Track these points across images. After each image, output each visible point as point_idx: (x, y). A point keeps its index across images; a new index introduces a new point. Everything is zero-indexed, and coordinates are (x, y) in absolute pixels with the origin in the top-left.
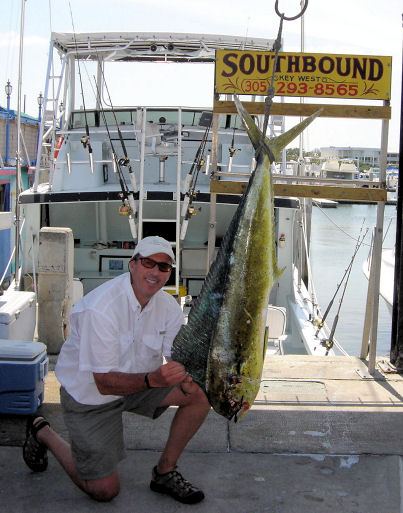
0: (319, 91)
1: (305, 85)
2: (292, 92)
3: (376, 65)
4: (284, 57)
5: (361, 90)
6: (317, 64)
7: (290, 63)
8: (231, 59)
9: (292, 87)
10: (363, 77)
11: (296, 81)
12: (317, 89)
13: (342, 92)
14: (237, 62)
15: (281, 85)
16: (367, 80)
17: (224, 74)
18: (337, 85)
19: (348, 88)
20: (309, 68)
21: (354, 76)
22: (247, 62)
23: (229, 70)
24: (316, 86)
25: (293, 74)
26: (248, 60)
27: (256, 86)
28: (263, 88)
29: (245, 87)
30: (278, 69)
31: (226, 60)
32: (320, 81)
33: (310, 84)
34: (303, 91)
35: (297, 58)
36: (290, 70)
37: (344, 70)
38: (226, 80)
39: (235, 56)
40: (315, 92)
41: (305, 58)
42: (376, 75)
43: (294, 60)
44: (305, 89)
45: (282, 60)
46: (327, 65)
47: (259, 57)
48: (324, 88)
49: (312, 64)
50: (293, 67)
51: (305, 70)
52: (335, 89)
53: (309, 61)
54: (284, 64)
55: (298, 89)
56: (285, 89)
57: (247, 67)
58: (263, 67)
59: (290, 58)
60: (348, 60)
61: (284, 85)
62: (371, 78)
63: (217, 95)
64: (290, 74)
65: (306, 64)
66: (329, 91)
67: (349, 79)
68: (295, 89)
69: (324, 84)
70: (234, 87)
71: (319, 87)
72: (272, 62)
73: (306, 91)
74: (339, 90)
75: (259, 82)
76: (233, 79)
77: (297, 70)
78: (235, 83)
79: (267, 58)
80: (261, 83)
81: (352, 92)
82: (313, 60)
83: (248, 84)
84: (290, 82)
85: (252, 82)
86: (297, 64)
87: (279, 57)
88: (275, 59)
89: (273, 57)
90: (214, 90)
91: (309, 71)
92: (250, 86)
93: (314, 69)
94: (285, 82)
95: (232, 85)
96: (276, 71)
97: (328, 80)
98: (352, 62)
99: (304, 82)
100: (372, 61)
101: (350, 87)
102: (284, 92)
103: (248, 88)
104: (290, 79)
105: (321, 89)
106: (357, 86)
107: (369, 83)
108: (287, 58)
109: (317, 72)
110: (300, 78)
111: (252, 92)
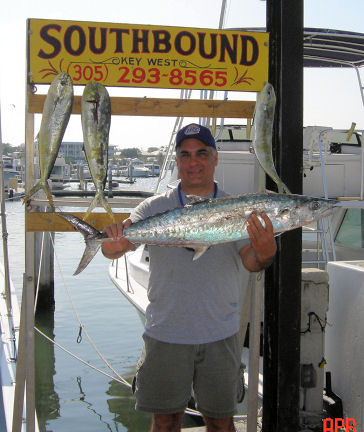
0: (176, 80)
1: (158, 72)
2: (139, 81)
3: (250, 45)
4: (126, 32)
5: (231, 78)
6: (172, 41)
7: (136, 40)
8: (52, 33)
9: (139, 73)
10: (234, 61)
11: (145, 65)
12: (173, 76)
13: (207, 80)
14: (60, 36)
15: (124, 70)
16: (238, 65)
17: (42, 54)
18: (199, 72)
19: (214, 76)
20: (162, 47)
21: (222, 59)
22: (75, 36)
23: (49, 49)
24: (172, 73)
25: (144, 57)
27: (88, 71)
28: (98, 75)
29: (73, 74)
30: (119, 49)
31: (44, 34)
32: (177, 66)
33: (164, 70)
34: (153, 79)
35: (146, 33)
36: (135, 50)
37: (208, 51)
38: (44, 63)
39: (58, 28)
40: (171, 81)
41: (156, 33)
42: (249, 58)
43: (140, 35)
44: (157, 76)
45: (124, 35)
46: (186, 44)
47: (92, 30)
48: (183, 76)
49: (166, 41)
50: (140, 45)
51: (156, 50)
52: (198, 76)
53: (162, 37)
54: (127, 40)
55: (148, 76)
56: (130, 76)
57: (75, 45)
58: (98, 45)
59: (136, 32)
60: (213, 37)
61: (127, 71)
62: (244, 62)
63: (31, 85)
64: (134, 55)
65: (157, 42)
66: (190, 80)
67: (215, 63)
68: (143, 77)
69: (183, 71)
71: (176, 73)
73: (158, 80)
74: (202, 77)
75: (93, 66)
76: (55, 61)
77: (146, 50)
78: (58, 69)
79: (104, 31)
80: (96, 68)
81: (220, 81)
82: (168, 35)
83: (77, 69)
84: (136, 66)
85: (83, 66)
86: (145, 40)
87: (120, 31)
88: (114, 34)
89: (112, 30)
90: (28, 78)
91: (161, 51)
92: (79, 72)
93: (168, 48)
94: (129, 66)
95: (55, 70)
96: (116, 51)
97: (189, 65)
98: (218, 39)
99: (156, 66)
100: (245, 39)
101: (218, 73)
102: (128, 81)
103: (77, 76)
104: (135, 62)
105: (179, 76)
106: (225, 73)
107: (242, 69)
108: (131, 32)
109: (173, 54)
110: (151, 62)
111: (82, 80)
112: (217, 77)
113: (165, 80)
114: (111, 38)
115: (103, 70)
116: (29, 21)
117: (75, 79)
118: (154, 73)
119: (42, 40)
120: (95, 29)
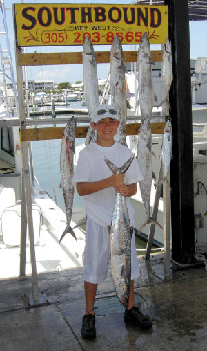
0: (110, 39)
1: (99, 35)
3: (156, 14)
4: (78, 9)
6: (107, 14)
7: (84, 14)
8: (30, 12)
10: (146, 25)
11: (90, 30)
12: (109, 37)
13: (130, 38)
14: (35, 15)
15: (77, 35)
16: (149, 27)
17: (24, 27)
18: (125, 33)
19: (134, 35)
20: (101, 18)
21: (139, 24)
23: (29, 23)
24: (108, 35)
25: (87, 24)
26: (45, 14)
27: (54, 37)
28: (61, 39)
29: (45, 39)
30: (73, 21)
31: (24, 13)
32: (111, 30)
33: (103, 33)
34: (96, 39)
35: (89, 9)
36: (84, 21)
37: (130, 19)
38: (26, 33)
39: (33, 9)
40: (107, 40)
41: (96, 9)
42: (156, 23)
43: (86, 11)
44: (98, 37)
45: (76, 11)
46: (115, 15)
47: (55, 9)
49: (103, 14)
50: (87, 17)
51: (97, 20)
52: (124, 36)
53: (100, 11)
54: (78, 14)
55: (93, 37)
56: (81, 38)
57: (45, 20)
58: (60, 19)
59: (83, 9)
60: (133, 10)
61: (79, 35)
62: (153, 25)
63: (18, 47)
64: (83, 24)
65: (97, 15)
67: (134, 26)
69: (115, 33)
70: (34, 39)
71: (110, 35)
72: (68, 14)
73: (99, 40)
74: (127, 37)
75: (57, 33)
76: (33, 31)
77: (90, 20)
78: (35, 36)
79: (63, 10)
80: (59, 34)
81: (138, 38)
82: (103, 10)
83: (48, 35)
84: (84, 31)
85: (51, 33)
86: (89, 14)
87: (73, 9)
88: (70, 11)
89: (68, 9)
90: (17, 43)
91: (100, 21)
92: (49, 37)
93: (104, 19)
94: (80, 32)
95: (33, 37)
96: (72, 22)
97: (118, 29)
98: (136, 11)
99: (97, 31)
100: (152, 10)
101: (136, 33)
102: (80, 41)
103: (48, 40)
104: (84, 29)
105: (112, 37)
106: (141, 33)
107: (152, 30)
108: (80, 10)
109: (108, 22)
110: (94, 28)
111: (51, 43)
112: (136, 36)
113: (103, 40)
115: (64, 35)
116: (14, 5)
117: (46, 42)
118: (96, 35)
119: (24, 18)
120: (57, 8)
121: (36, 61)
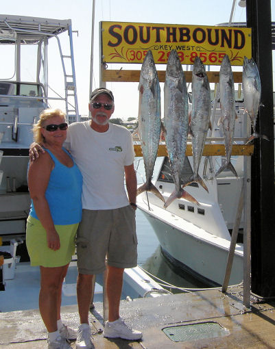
0: (194, 59)
1: (183, 54)
3: (239, 36)
4: (163, 29)
6: (191, 34)
7: (169, 34)
8: (116, 30)
10: (230, 46)
12: (192, 57)
13: (213, 59)
14: (121, 33)
15: (161, 54)
16: (232, 49)
17: (110, 44)
18: (208, 53)
19: (217, 56)
20: (185, 38)
21: (223, 46)
22: (131, 32)
23: (115, 41)
24: (192, 54)
25: (172, 44)
27: (139, 54)
29: (130, 56)
30: (158, 40)
31: (111, 31)
32: (195, 50)
33: (187, 53)
35: (174, 29)
36: (168, 41)
37: (214, 40)
38: (112, 49)
39: (120, 27)
40: (191, 59)
41: (181, 30)
42: (239, 45)
43: (171, 31)
44: (182, 57)
45: (161, 31)
46: (199, 36)
47: (141, 28)
49: (187, 34)
50: (171, 37)
51: (181, 40)
52: (207, 56)
53: (185, 32)
54: (163, 33)
56: (165, 57)
57: (131, 38)
58: (145, 38)
59: (168, 29)
60: (217, 31)
61: (164, 54)
62: (236, 47)
63: (103, 63)
64: (168, 44)
65: (182, 35)
66: (202, 59)
67: (218, 48)
69: (198, 53)
70: (120, 56)
71: (194, 55)
73: (183, 59)
74: (210, 57)
75: (142, 51)
76: (118, 48)
77: (175, 40)
78: (121, 54)
79: (148, 29)
80: (144, 52)
81: (221, 59)
82: (188, 30)
83: (132, 53)
84: (169, 51)
85: (136, 51)
86: (174, 34)
87: (158, 28)
88: (155, 30)
89: (153, 28)
90: (102, 59)
91: (185, 41)
92: (134, 55)
93: (189, 39)
94: (164, 51)
95: (119, 54)
96: (156, 41)
97: (201, 49)
98: (220, 33)
99: (182, 51)
100: (236, 32)
101: (220, 54)
102: (164, 60)
103: (132, 57)
104: (169, 48)
106: (224, 54)
107: (235, 51)
108: (166, 29)
109: (192, 42)
110: (178, 47)
111: (136, 60)
112: (220, 57)
113: (187, 59)
114: (153, 33)
116: (101, 23)
117: (131, 59)
118: (180, 55)
119: (110, 35)
120: (143, 27)
121: (120, 77)
